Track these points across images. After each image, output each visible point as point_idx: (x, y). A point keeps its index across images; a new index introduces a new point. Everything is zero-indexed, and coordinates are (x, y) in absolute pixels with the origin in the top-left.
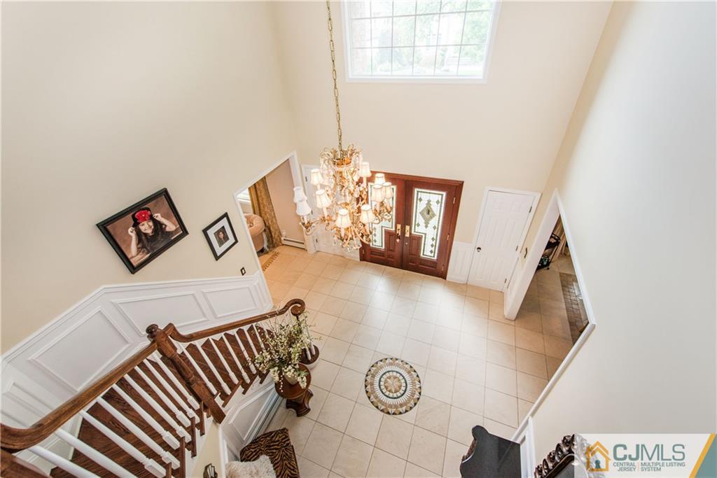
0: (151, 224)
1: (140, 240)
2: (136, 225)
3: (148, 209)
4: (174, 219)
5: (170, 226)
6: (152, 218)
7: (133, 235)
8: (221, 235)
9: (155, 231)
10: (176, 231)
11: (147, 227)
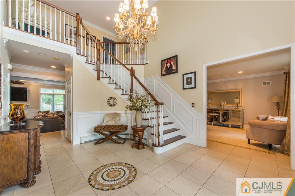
0: (170, 64)
1: (166, 68)
2: (167, 63)
3: (171, 60)
4: (176, 66)
5: (174, 68)
6: (171, 63)
7: (165, 66)
8: (189, 80)
9: (170, 67)
10: (175, 70)
11: (169, 65)
